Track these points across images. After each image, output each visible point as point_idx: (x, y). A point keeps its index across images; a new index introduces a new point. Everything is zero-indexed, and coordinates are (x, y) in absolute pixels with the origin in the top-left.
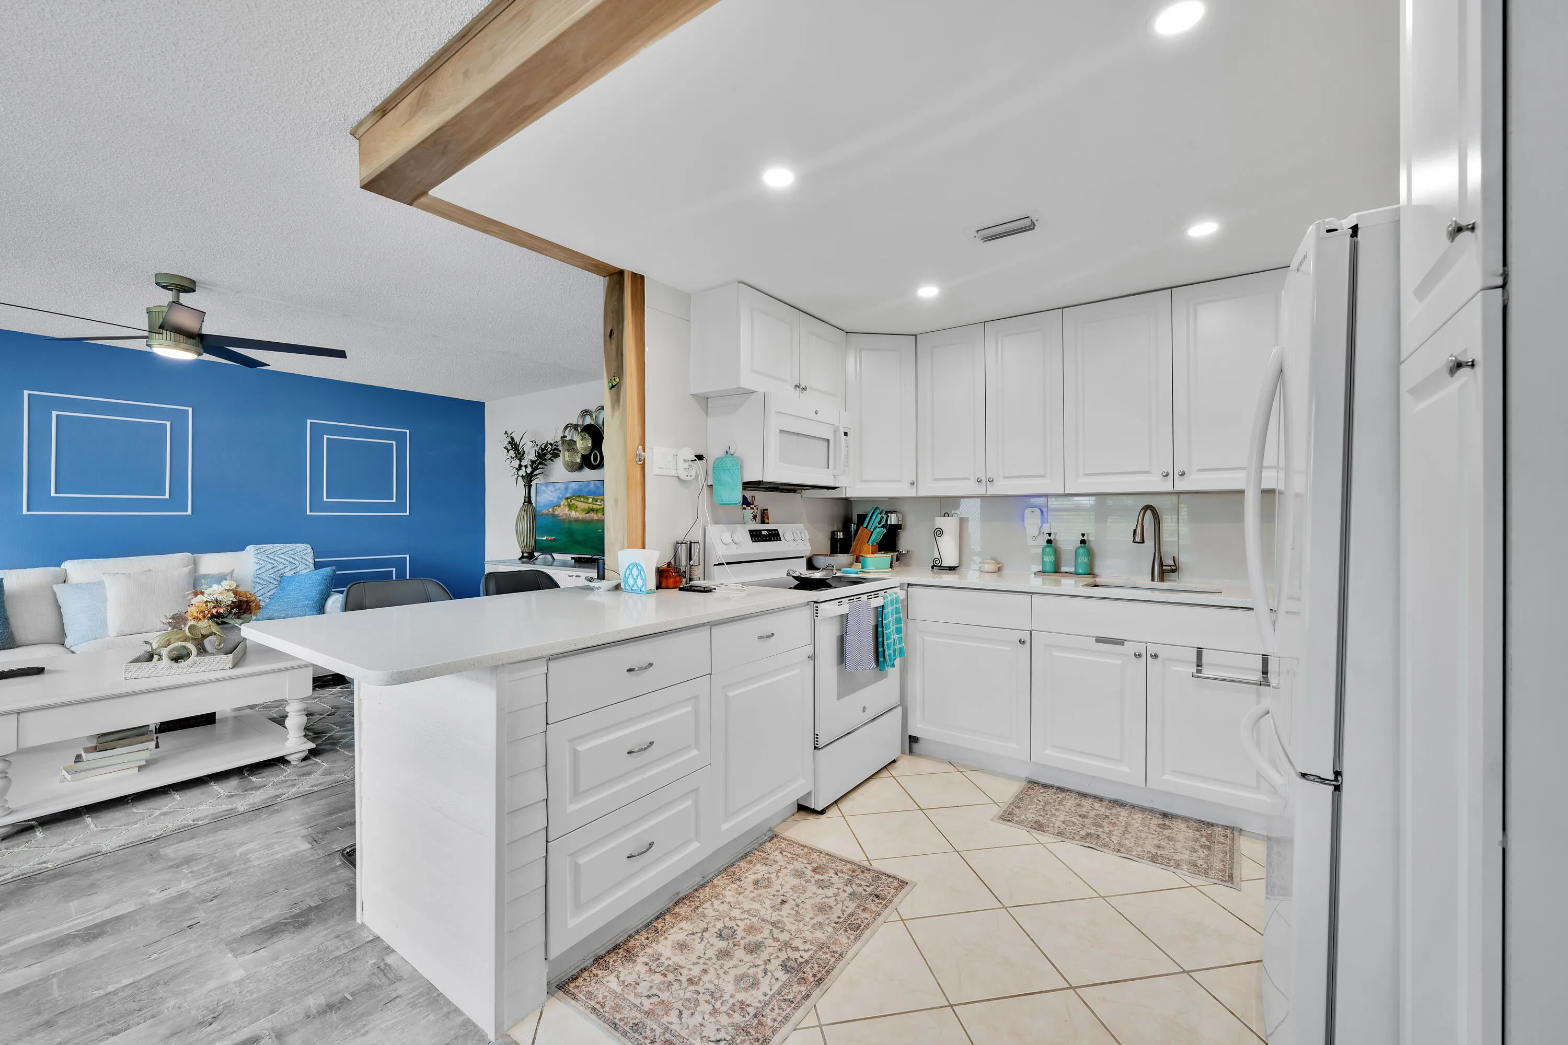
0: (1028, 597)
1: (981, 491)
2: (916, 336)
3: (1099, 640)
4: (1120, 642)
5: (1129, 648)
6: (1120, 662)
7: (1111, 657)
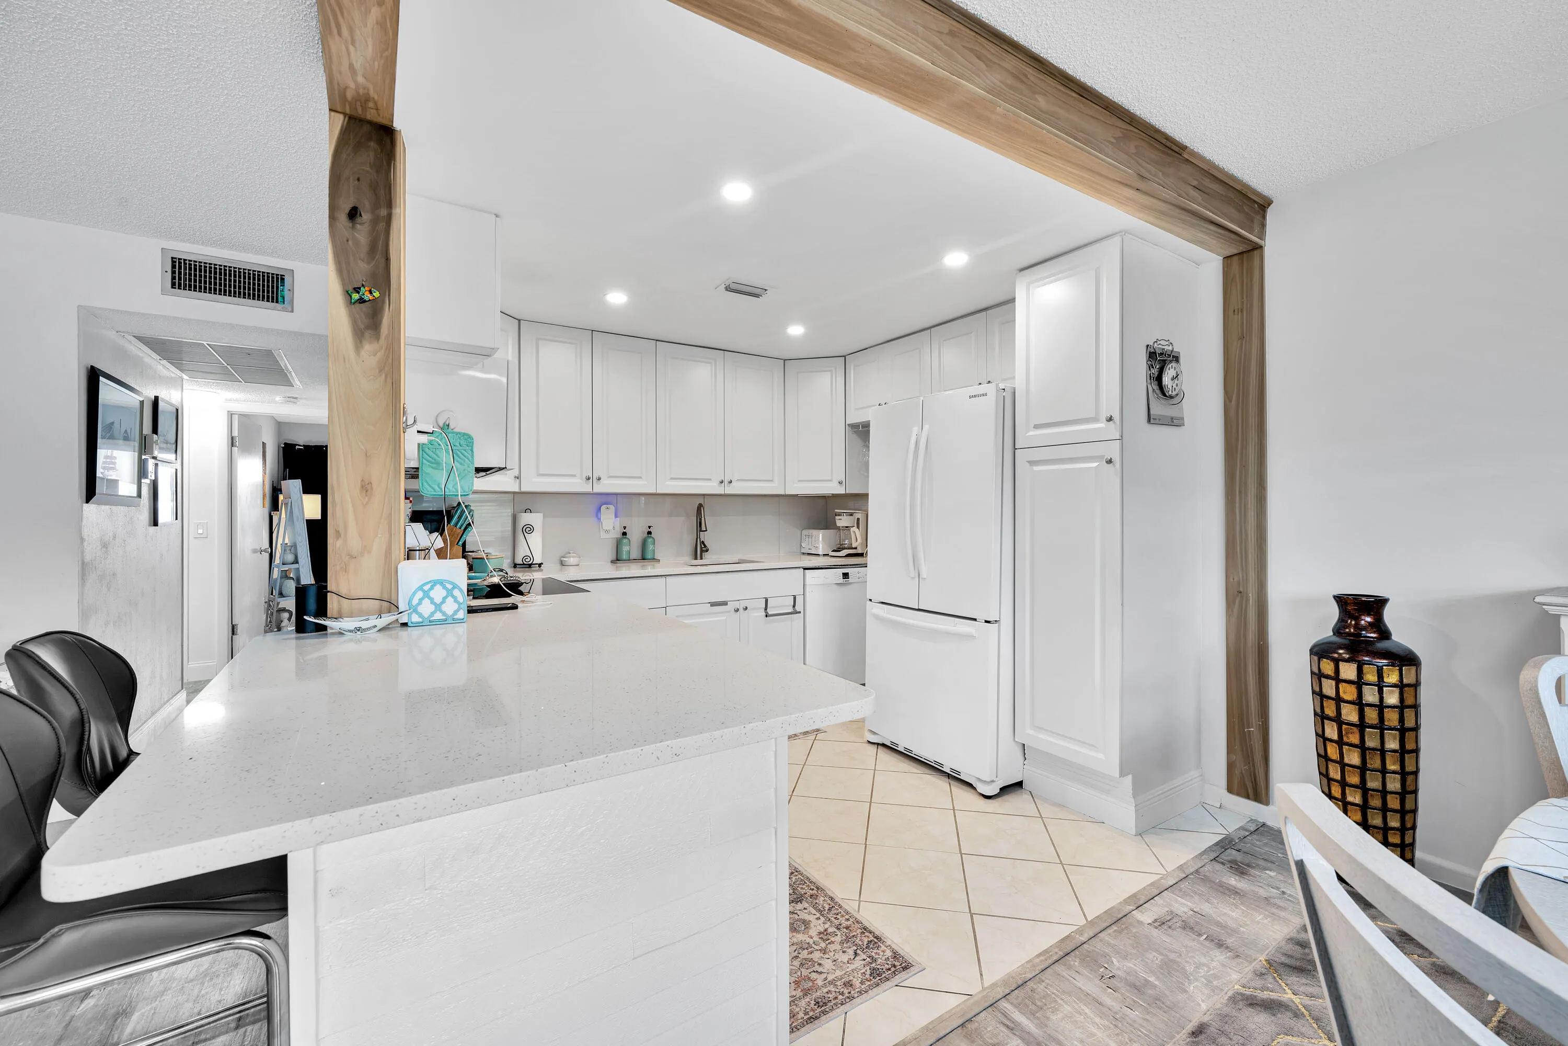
0: (663, 579)
1: (587, 488)
2: (519, 320)
3: (713, 604)
4: (725, 603)
5: (731, 606)
6: (725, 618)
7: (720, 616)
